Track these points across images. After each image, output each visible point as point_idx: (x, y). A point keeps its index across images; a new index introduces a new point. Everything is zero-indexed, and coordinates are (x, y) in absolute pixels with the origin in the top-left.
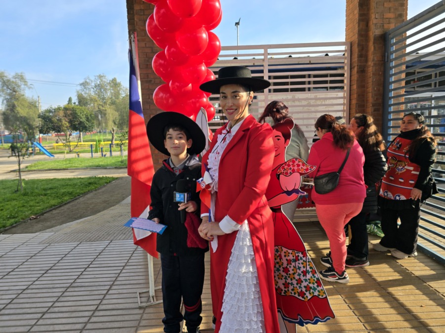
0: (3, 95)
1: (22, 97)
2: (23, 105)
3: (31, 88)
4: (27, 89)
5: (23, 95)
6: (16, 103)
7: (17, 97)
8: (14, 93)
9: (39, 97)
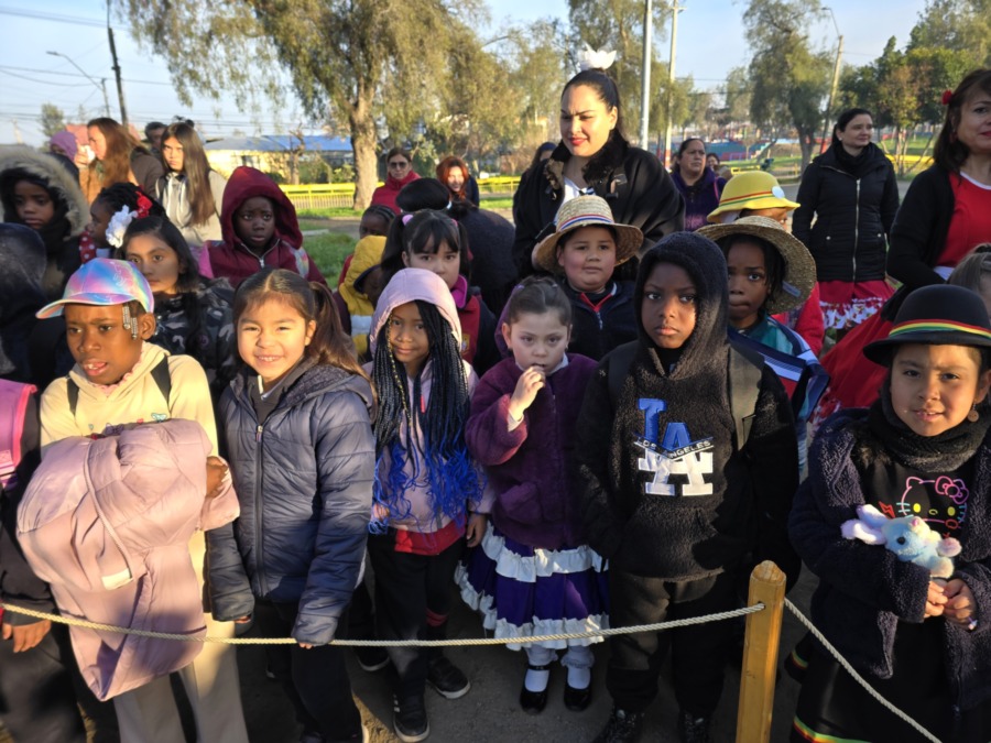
0: (759, 44)
1: (802, 42)
2: (804, 62)
3: (825, 16)
4: (815, 21)
5: (806, 37)
6: (789, 58)
7: (793, 44)
8: (784, 35)
9: (840, 38)
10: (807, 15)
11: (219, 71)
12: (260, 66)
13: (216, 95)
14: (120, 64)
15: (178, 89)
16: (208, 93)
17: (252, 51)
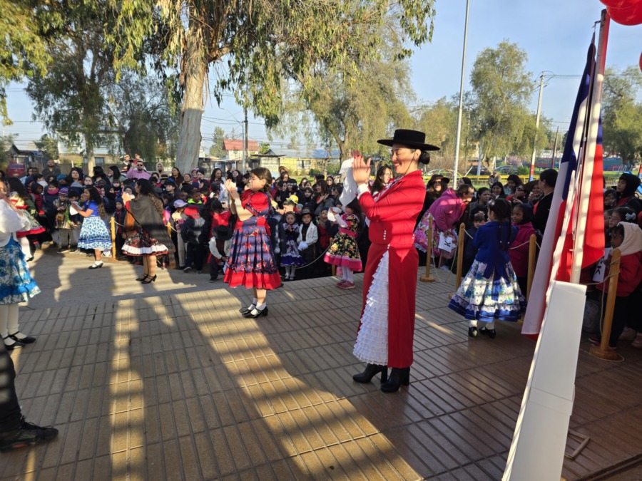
2: (626, 115)
5: (632, 100)
6: (616, 112)
7: (622, 104)
8: (619, 98)
10: (634, 86)
11: (285, 126)
12: (303, 124)
13: (282, 137)
14: (248, 119)
15: (268, 134)
16: (279, 136)
17: (300, 117)
